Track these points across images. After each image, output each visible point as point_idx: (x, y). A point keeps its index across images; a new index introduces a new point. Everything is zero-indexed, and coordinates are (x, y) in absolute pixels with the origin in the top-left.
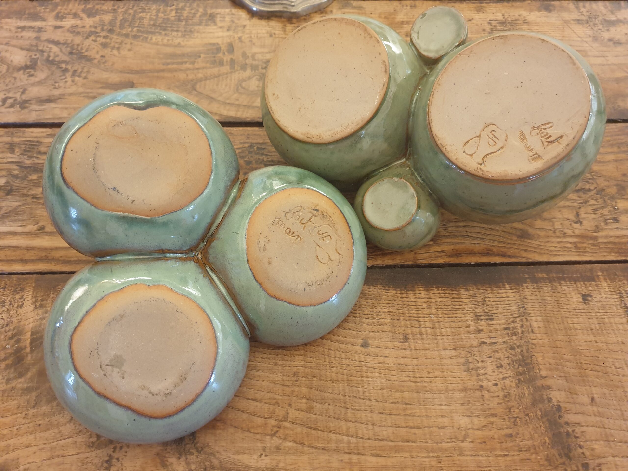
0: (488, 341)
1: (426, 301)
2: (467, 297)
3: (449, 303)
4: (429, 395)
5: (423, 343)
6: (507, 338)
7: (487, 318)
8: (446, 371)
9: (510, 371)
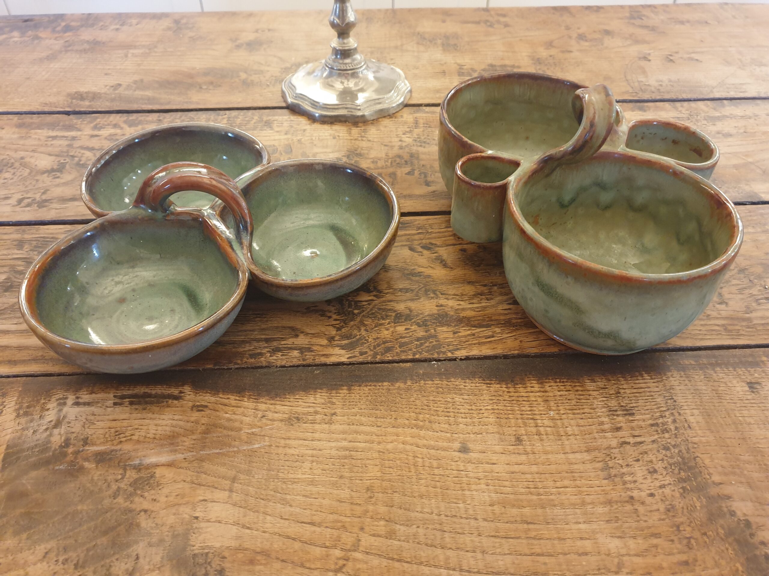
0: (631, 440)
1: (541, 396)
2: (595, 389)
3: (572, 396)
4: (559, 511)
5: (543, 446)
6: (656, 437)
7: (625, 412)
8: (579, 479)
9: (668, 478)
